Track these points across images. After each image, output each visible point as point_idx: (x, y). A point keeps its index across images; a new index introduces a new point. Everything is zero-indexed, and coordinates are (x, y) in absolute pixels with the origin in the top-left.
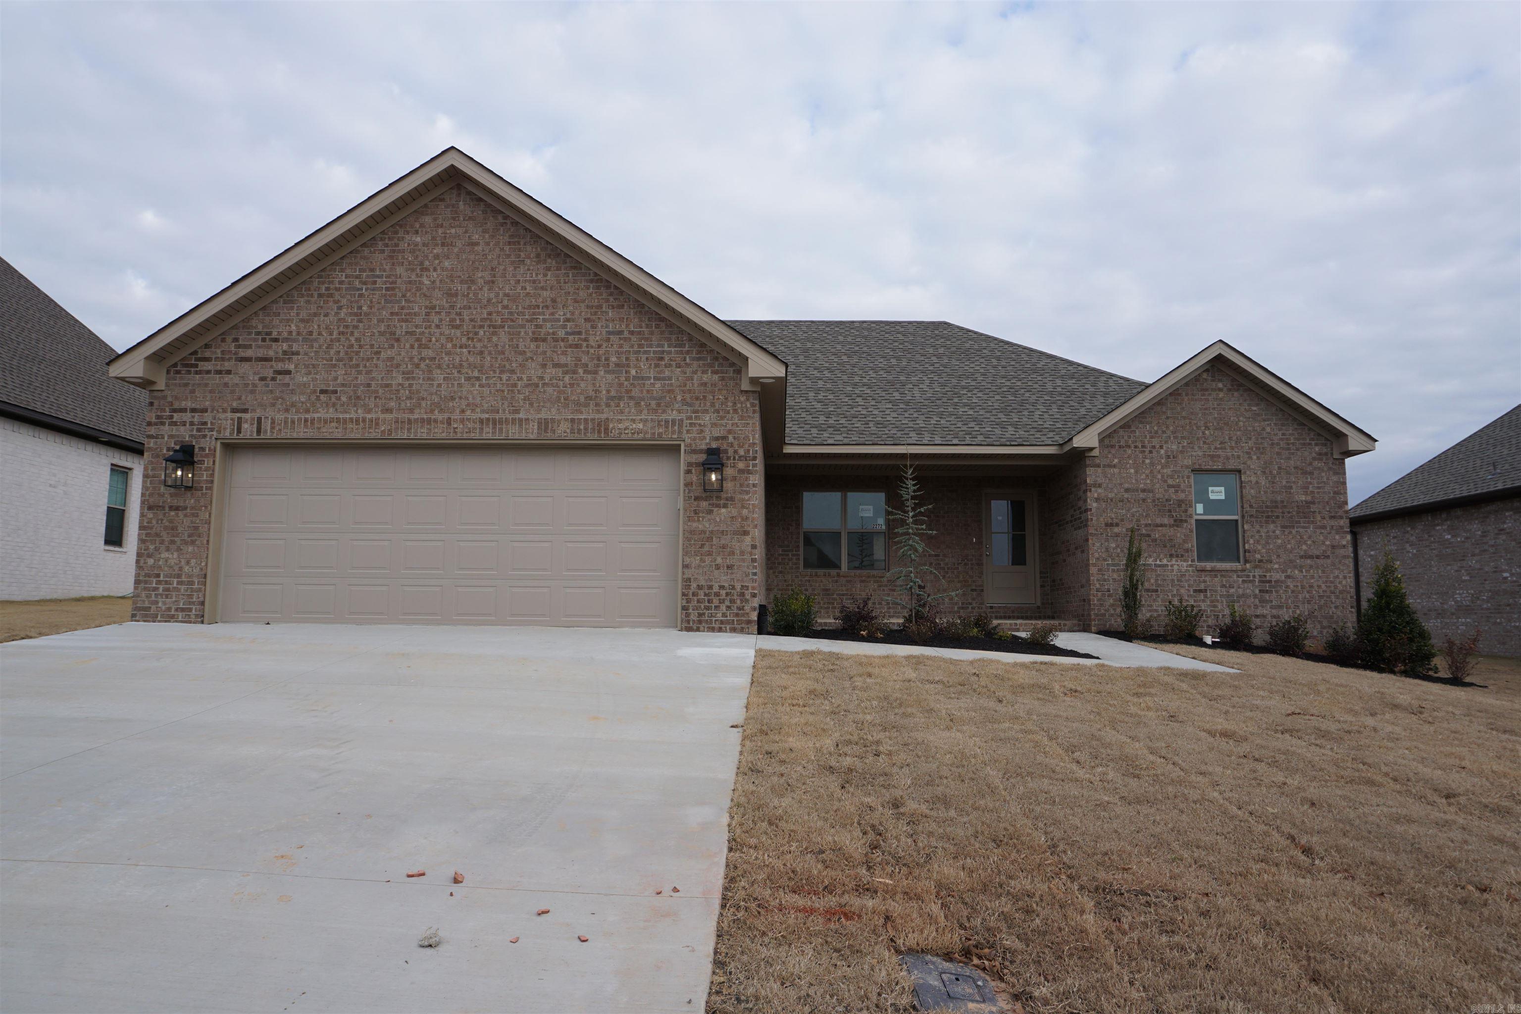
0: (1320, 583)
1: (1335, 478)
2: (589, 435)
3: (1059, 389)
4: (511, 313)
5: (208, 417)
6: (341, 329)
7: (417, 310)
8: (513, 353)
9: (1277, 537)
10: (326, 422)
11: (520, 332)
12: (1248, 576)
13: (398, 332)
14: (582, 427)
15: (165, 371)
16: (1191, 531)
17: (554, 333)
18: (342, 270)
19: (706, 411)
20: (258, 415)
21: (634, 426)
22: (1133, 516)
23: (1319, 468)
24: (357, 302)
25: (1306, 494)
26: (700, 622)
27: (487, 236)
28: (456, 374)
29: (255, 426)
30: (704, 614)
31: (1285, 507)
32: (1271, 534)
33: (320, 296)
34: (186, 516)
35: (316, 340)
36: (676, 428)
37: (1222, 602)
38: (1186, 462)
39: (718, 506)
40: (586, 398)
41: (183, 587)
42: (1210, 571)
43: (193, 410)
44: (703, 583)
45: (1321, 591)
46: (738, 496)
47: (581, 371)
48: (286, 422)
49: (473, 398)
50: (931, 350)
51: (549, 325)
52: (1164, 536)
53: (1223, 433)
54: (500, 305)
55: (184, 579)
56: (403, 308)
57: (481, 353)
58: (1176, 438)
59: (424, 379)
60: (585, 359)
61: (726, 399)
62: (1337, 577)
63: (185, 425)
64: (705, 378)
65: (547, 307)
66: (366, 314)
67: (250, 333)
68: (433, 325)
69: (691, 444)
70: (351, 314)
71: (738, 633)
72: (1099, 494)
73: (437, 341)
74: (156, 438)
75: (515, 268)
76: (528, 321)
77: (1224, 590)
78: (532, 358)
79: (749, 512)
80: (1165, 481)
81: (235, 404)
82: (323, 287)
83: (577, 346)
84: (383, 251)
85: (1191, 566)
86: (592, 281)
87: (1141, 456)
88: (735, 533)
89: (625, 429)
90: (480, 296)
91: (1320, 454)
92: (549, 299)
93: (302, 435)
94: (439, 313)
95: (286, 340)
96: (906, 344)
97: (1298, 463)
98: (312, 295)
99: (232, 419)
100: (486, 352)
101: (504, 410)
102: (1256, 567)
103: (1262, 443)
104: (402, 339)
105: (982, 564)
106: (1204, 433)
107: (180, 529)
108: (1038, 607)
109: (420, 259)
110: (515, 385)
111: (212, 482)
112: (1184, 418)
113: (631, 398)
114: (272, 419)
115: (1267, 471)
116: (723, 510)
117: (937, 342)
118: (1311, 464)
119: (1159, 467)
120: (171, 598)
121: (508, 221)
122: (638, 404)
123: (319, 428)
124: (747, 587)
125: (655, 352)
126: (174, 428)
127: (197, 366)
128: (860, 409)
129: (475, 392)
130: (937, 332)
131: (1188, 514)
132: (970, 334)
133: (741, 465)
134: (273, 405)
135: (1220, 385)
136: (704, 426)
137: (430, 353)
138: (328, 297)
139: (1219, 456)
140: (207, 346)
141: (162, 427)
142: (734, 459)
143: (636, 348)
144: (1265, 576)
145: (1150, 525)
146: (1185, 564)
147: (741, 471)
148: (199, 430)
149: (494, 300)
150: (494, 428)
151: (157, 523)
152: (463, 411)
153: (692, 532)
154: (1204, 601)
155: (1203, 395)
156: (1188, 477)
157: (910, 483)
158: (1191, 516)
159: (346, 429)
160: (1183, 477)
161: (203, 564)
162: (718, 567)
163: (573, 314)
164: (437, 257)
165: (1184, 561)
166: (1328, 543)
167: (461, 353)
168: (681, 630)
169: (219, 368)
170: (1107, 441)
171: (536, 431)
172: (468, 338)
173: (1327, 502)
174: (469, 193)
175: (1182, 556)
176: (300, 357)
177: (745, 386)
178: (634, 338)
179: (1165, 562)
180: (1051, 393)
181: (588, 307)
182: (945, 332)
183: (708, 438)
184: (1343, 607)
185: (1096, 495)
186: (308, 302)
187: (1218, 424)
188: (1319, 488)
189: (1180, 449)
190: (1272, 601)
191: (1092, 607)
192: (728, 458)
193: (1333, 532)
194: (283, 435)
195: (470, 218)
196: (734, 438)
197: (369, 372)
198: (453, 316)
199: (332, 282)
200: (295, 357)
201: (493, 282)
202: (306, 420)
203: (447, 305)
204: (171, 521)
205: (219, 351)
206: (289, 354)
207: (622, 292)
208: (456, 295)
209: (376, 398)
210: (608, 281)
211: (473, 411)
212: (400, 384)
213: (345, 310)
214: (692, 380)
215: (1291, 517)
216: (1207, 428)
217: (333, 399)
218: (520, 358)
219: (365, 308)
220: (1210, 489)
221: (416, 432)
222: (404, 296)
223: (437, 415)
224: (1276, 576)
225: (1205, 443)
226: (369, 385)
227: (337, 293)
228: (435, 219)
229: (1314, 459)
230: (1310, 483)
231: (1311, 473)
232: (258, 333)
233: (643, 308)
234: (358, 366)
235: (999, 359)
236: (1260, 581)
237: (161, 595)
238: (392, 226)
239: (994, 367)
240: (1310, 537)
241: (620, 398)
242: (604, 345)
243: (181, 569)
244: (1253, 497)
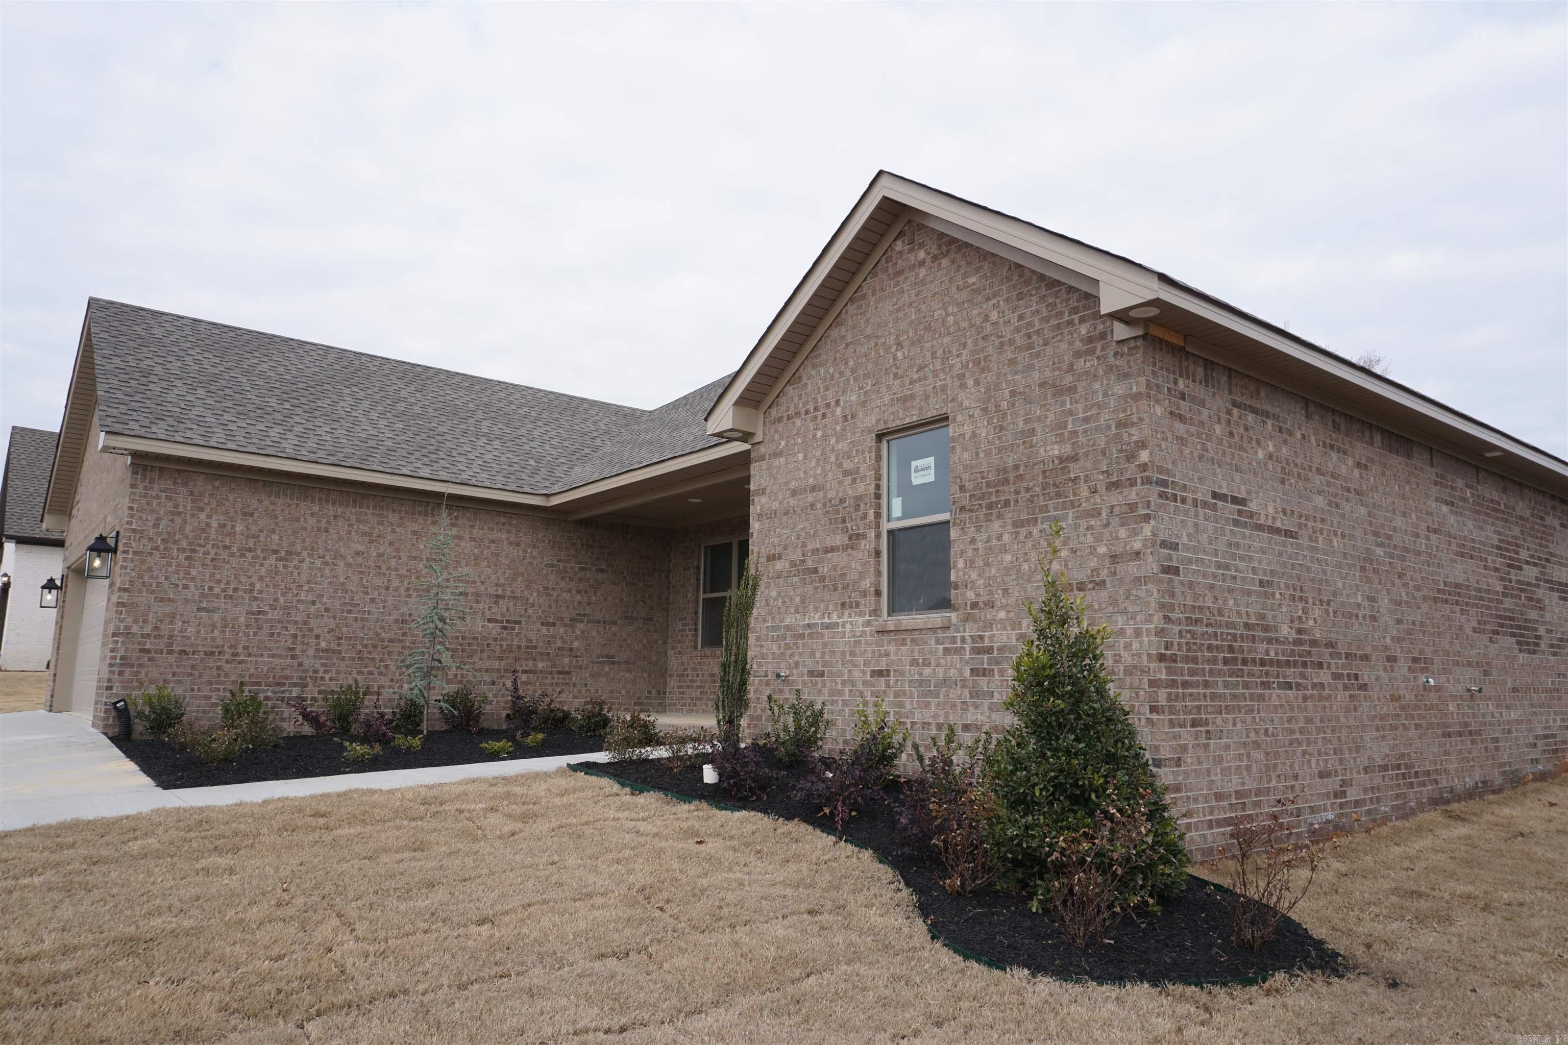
1: (1120, 389)
12: (956, 640)
16: (872, 554)
31: (1020, 477)
32: (995, 542)
37: (911, 697)
38: (866, 422)
42: (896, 631)
58: (857, 379)
77: (915, 669)
80: (840, 465)
85: (868, 623)
91: (1090, 340)
97: (1048, 373)
102: (966, 619)
106: (895, 358)
115: (991, 407)
119: (831, 441)
131: (868, 521)
135: (922, 254)
139: (911, 397)
144: (984, 638)
145: (818, 550)
146: (861, 620)
154: (883, 694)
156: (871, 450)
158: (871, 526)
165: (863, 614)
166: (1102, 550)
175: (857, 605)
179: (835, 618)
189: (860, 398)
190: (992, 695)
193: (1115, 521)
216: (900, 345)
220: (914, 465)
224: (1001, 637)
229: (1078, 354)
230: (1071, 413)
231: (1072, 389)
236: (975, 650)
244: (965, 467)
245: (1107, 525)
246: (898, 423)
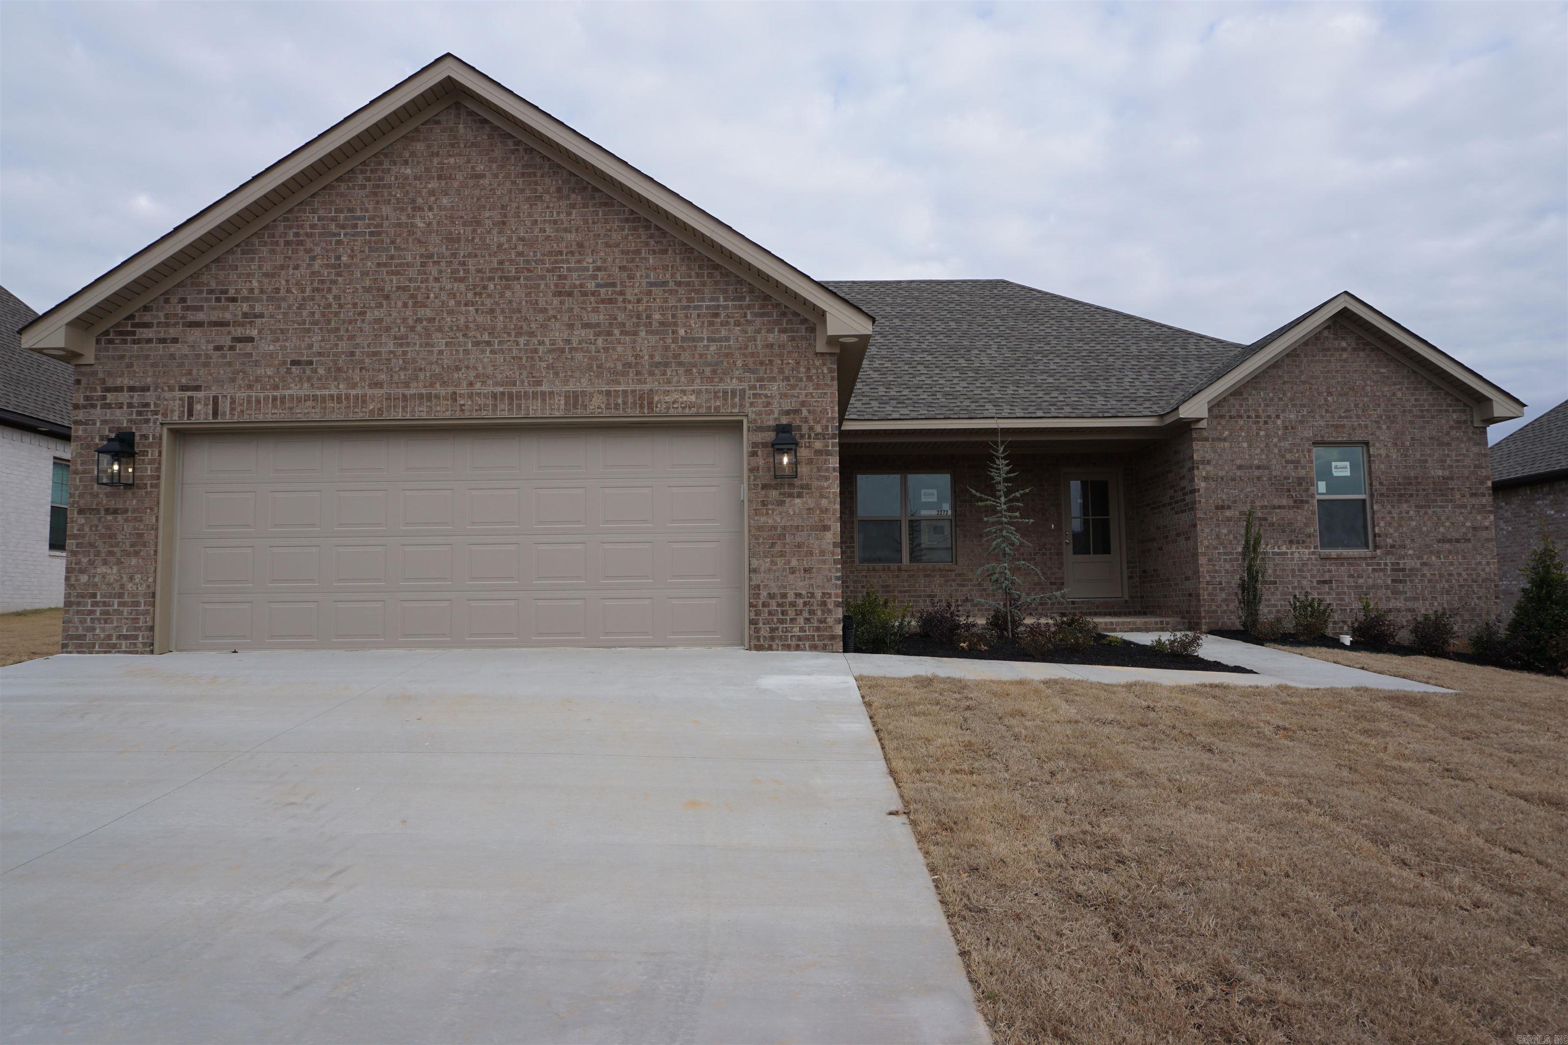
0: (1460, 570)
1: (1475, 450)
2: (629, 410)
3: (1145, 353)
4: (527, 262)
5: (150, 398)
6: (316, 285)
7: (409, 259)
8: (531, 311)
9: (1411, 519)
10: (299, 400)
11: (539, 285)
12: (1379, 564)
13: (387, 287)
14: (620, 401)
15: (94, 342)
16: (1313, 513)
17: (581, 286)
18: (314, 211)
19: (773, 379)
20: (214, 393)
21: (685, 398)
22: (1247, 497)
23: (1458, 438)
24: (334, 250)
25: (1444, 469)
26: (772, 639)
27: (494, 166)
28: (461, 339)
29: (211, 407)
30: (777, 629)
31: (1419, 483)
32: (1404, 514)
33: (287, 243)
34: (126, 520)
35: (284, 299)
36: (737, 400)
37: (1350, 594)
38: (1306, 434)
39: (791, 495)
40: (624, 365)
41: (126, 610)
42: (1336, 559)
43: (131, 389)
44: (775, 590)
45: (1461, 580)
46: (816, 483)
47: (617, 332)
48: (249, 401)
49: (484, 368)
50: (993, 312)
51: (575, 275)
52: (1283, 519)
53: (1347, 399)
54: (513, 252)
55: (126, 598)
56: (392, 257)
57: (492, 311)
58: (1294, 406)
59: (421, 346)
60: (621, 317)
61: (798, 363)
62: (1480, 563)
63: (121, 408)
64: (771, 338)
65: (572, 253)
66: (347, 266)
67: (201, 292)
68: (431, 278)
69: (755, 420)
70: (328, 266)
71: (819, 651)
72: (1207, 472)
73: (436, 297)
74: (88, 424)
75: (531, 206)
76: (548, 271)
77: (1351, 580)
78: (555, 317)
79: (830, 502)
80: (1283, 456)
81: (184, 381)
82: (291, 233)
83: (611, 301)
84: (363, 187)
85: (1313, 553)
86: (627, 220)
87: (1254, 427)
88: (813, 528)
89: (674, 403)
90: (488, 241)
91: (1458, 422)
92: (574, 244)
93: (269, 417)
94: (438, 263)
95: (246, 299)
96: (964, 305)
97: (1434, 433)
98: (277, 243)
99: (181, 399)
100: (498, 311)
101: (522, 382)
102: (1388, 553)
103: (1392, 411)
104: (393, 296)
105: (1062, 554)
106: (1326, 400)
107: (120, 537)
108: (1126, 602)
109: (411, 195)
110: (536, 351)
111: (158, 478)
112: (1304, 382)
113: (680, 364)
114: (231, 397)
115: (1399, 443)
116: (797, 501)
117: (998, 303)
118: (1448, 434)
119: (1276, 440)
120: (112, 623)
121: (521, 148)
122: (688, 372)
123: (291, 408)
124: (830, 594)
125: (708, 307)
126: (108, 411)
127: (134, 333)
128: (923, 377)
129: (486, 360)
130: (995, 291)
131: (1310, 492)
132: (1034, 293)
133: (818, 445)
134: (233, 380)
135: (1344, 344)
136: (772, 397)
137: (429, 313)
138: (298, 245)
139: (1343, 426)
140: (146, 308)
141: (93, 411)
142: (810, 437)
143: (684, 303)
144: (1398, 564)
145: (1266, 506)
146: (1307, 551)
147: (818, 452)
148: (139, 413)
149: (506, 246)
150: (511, 404)
151: (91, 530)
152: (471, 384)
153: (760, 528)
154: (1329, 593)
155: (1325, 356)
156: (1309, 451)
157: (1001, 463)
158: (1313, 496)
159: (325, 408)
160: (1303, 451)
161: (151, 580)
162: (793, 571)
163: (604, 261)
164: (432, 193)
165: (1306, 548)
166: (1468, 524)
167: (467, 312)
168: (750, 649)
169: (162, 335)
170: (1215, 411)
171: (562, 407)
172: (475, 294)
173: (1467, 478)
174: (471, 113)
175: (1304, 542)
176: (264, 320)
177: (821, 347)
178: (681, 290)
179: (1284, 549)
180: (1137, 358)
181: (623, 252)
182: (1005, 291)
183: (776, 412)
184: (1486, 597)
185: (1204, 473)
186: (273, 252)
187: (1342, 389)
188: (1457, 461)
189: (1300, 418)
190: (1406, 593)
191: (1202, 603)
192: (802, 436)
193: (1474, 511)
194: (246, 418)
195: (473, 144)
196: (809, 412)
197: (352, 338)
198: (455, 266)
199: (302, 227)
200: (258, 321)
201: (504, 223)
202: (275, 399)
203: (448, 253)
204: (108, 528)
205: (161, 314)
206: (250, 317)
207: (664, 234)
208: (458, 240)
209: (361, 369)
210: (647, 220)
211: (483, 383)
212: (391, 352)
213: (319, 261)
214: (755, 340)
215: (1427, 495)
216: (1330, 394)
217: (308, 372)
218: (540, 317)
219: (344, 259)
220: (1334, 464)
221: (413, 411)
222: (393, 242)
223: (439, 389)
224: (1410, 563)
225: (1327, 411)
226: (352, 354)
227: (308, 240)
228: (429, 147)
229: (1452, 428)
230: (1448, 455)
231: (1449, 444)
232: (211, 292)
233: (692, 253)
234: (337, 330)
235: (1070, 320)
236: (1392, 570)
237: (99, 620)
238: (374, 155)
239: (1067, 329)
240: (1448, 518)
241: (667, 365)
242: (645, 300)
243: (122, 586)
244: (1383, 473)
245: (1471, 513)
246: (1332, 439)
